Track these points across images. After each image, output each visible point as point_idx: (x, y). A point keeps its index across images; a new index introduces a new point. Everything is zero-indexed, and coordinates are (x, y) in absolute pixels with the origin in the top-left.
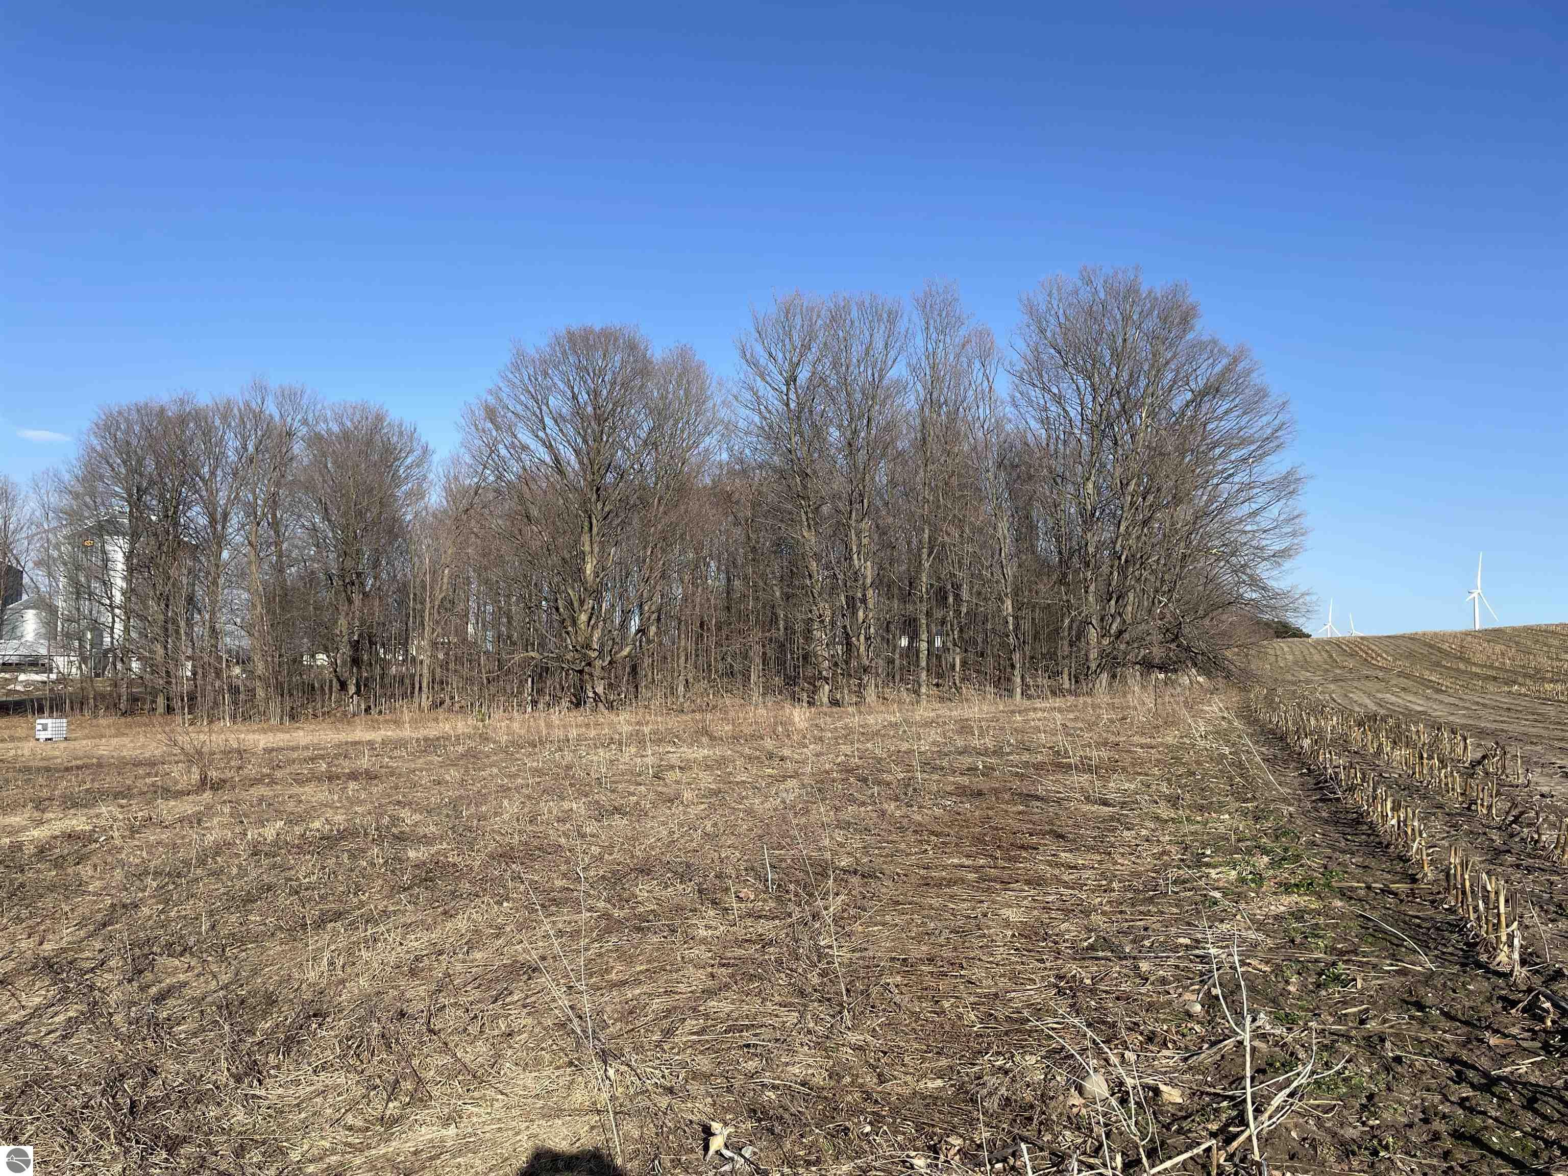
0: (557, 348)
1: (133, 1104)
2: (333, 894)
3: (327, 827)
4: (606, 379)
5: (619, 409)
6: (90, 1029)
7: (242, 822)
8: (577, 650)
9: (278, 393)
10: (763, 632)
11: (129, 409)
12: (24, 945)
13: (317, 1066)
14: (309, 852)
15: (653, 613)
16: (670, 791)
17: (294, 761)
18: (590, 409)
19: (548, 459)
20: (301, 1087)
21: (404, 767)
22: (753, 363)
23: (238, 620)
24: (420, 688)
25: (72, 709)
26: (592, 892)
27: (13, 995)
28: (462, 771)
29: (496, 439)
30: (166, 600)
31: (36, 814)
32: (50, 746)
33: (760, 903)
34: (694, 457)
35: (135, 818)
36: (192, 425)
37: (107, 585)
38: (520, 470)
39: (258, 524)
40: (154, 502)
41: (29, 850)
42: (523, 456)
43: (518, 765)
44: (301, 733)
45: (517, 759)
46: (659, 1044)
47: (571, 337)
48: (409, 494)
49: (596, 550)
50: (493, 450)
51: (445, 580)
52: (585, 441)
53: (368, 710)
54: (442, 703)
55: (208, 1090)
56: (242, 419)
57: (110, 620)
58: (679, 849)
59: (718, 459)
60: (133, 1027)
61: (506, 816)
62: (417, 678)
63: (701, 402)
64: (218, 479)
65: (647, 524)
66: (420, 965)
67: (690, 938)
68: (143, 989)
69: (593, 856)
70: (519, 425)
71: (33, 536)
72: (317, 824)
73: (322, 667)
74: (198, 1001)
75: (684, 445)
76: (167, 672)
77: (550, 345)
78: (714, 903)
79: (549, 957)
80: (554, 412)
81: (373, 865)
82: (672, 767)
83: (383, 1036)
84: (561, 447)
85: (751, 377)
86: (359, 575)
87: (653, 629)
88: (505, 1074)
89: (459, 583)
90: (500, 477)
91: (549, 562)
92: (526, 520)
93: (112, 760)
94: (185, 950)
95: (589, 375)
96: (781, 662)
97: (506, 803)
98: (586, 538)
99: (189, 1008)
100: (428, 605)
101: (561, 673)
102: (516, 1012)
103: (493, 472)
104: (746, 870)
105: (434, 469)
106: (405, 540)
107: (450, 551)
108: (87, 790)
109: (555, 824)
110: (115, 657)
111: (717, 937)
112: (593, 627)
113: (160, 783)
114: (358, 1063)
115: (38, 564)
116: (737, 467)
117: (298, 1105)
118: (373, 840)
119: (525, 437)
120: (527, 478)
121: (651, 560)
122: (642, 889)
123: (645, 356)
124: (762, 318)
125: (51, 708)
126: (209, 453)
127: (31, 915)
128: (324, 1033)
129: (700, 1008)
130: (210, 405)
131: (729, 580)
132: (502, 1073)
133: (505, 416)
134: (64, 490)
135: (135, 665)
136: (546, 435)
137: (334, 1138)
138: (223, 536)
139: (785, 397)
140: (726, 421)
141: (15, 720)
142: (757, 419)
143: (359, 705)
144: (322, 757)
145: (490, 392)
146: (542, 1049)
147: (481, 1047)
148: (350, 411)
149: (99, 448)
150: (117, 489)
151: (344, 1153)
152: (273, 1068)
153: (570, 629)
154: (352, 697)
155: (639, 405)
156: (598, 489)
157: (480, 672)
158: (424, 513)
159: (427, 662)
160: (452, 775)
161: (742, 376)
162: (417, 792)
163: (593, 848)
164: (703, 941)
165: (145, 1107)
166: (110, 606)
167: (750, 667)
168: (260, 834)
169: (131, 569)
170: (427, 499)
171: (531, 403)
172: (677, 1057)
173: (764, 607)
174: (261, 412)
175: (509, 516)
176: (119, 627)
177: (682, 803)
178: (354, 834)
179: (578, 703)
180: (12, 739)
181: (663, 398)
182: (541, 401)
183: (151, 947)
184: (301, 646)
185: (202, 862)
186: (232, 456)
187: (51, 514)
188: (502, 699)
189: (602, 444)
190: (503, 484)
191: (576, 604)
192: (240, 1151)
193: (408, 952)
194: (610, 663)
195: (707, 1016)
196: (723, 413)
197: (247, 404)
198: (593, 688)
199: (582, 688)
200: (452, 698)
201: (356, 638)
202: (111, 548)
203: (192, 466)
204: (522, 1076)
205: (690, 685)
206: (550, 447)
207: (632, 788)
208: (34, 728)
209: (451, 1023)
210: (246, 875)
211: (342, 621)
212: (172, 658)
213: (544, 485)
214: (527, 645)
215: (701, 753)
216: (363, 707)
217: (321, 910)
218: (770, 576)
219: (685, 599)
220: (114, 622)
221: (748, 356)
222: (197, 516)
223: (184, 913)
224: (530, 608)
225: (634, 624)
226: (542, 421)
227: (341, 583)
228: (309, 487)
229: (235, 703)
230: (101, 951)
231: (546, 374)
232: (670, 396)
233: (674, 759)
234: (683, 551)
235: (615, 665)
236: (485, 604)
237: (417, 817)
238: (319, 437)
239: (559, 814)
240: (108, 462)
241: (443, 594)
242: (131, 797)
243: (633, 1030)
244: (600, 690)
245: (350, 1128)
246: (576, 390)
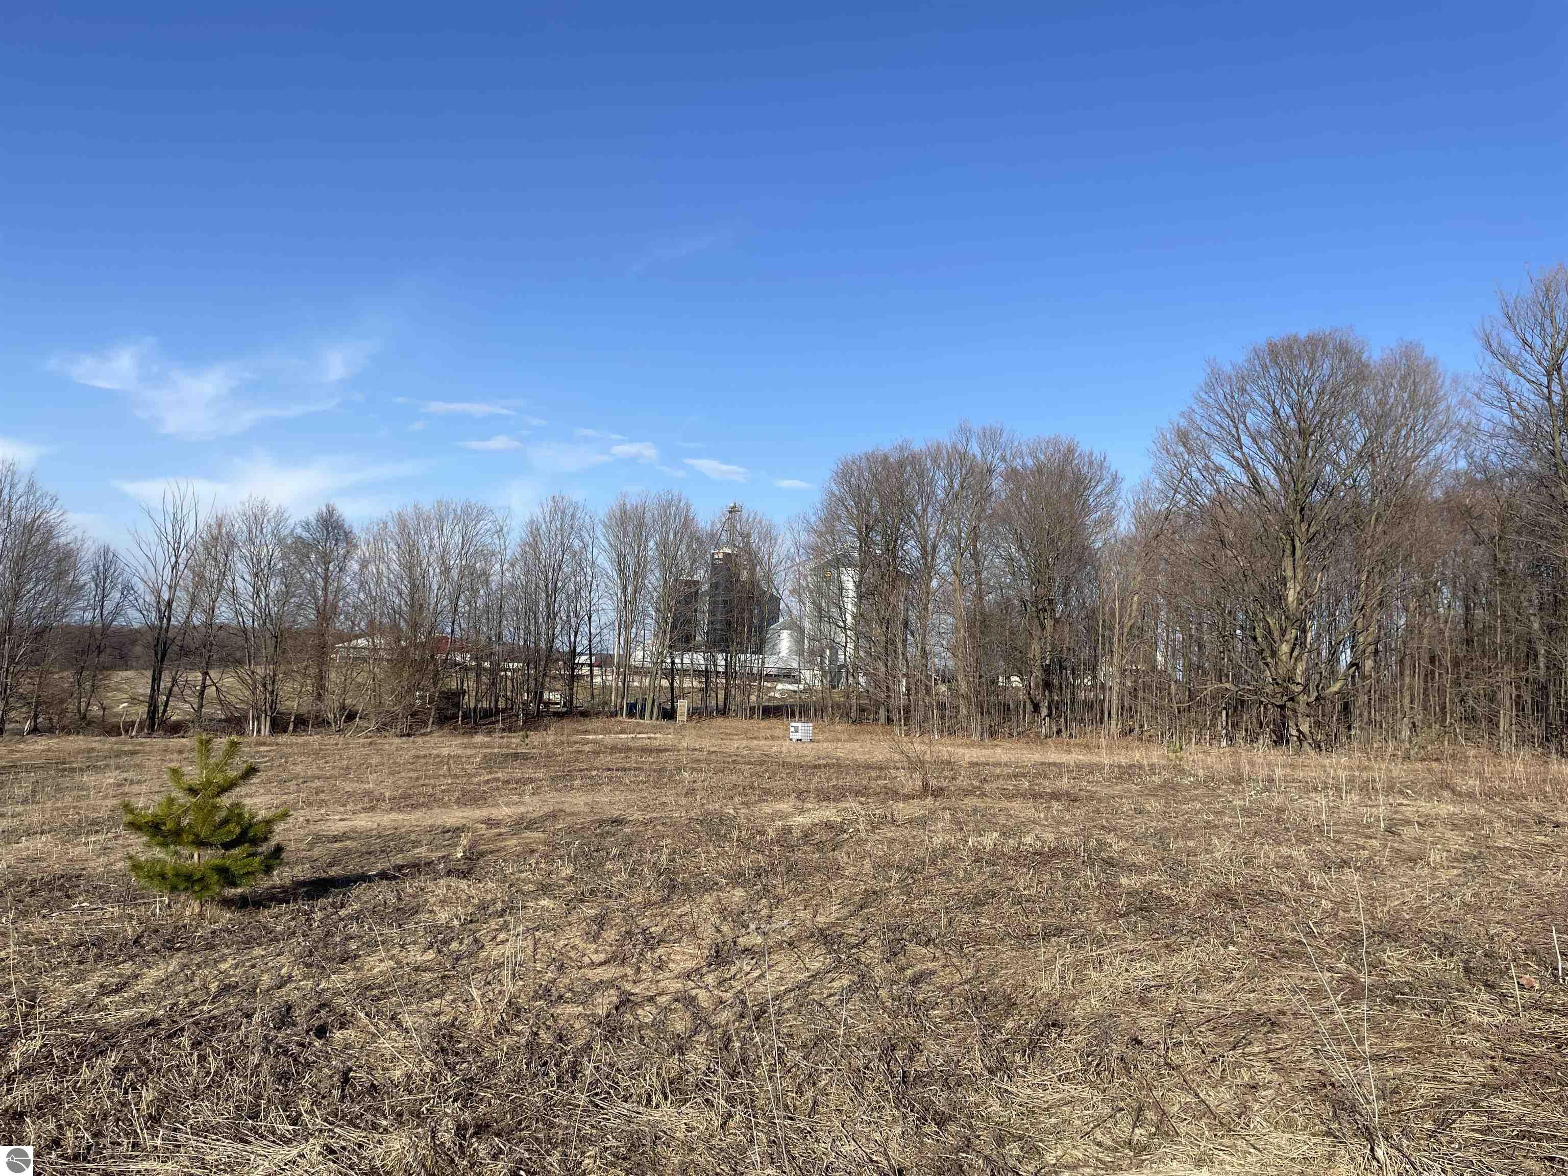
0: (1256, 362)
1: (905, 1075)
2: (1053, 910)
3: (1039, 843)
4: (1313, 389)
5: (1328, 421)
6: (861, 998)
7: (962, 829)
8: (1277, 684)
9: (981, 433)
10: (1517, 670)
11: (861, 458)
12: (801, 914)
13: (1061, 1076)
14: (1025, 865)
15: (1370, 644)
16: (1411, 849)
17: (999, 777)
18: (1293, 424)
19: (1245, 480)
20: (1047, 1092)
21: (1102, 792)
22: (1502, 355)
23: (944, 642)
24: (1110, 714)
25: (816, 716)
26: (1329, 950)
27: (799, 957)
28: (1162, 802)
29: (1188, 462)
30: (886, 622)
31: (799, 803)
32: (800, 746)
33: (1549, 995)
34: (1421, 468)
35: (874, 815)
36: (908, 468)
37: (842, 611)
38: (1214, 494)
39: (962, 555)
40: (879, 538)
41: (797, 833)
42: (1218, 478)
43: (1222, 802)
44: (999, 750)
45: (1220, 796)
46: (1431, 1135)
47: (1273, 351)
48: (1099, 522)
49: (1300, 575)
50: (1184, 472)
51: (1135, 607)
52: (1287, 458)
53: (1059, 732)
54: (1131, 731)
55: (966, 1075)
56: (949, 459)
57: (844, 640)
58: (1433, 918)
59: (1453, 468)
60: (896, 1003)
61: (1218, 855)
62: (1106, 705)
63: (1430, 405)
64: (929, 515)
65: (1359, 546)
66: (1150, 995)
67: (1459, 1022)
68: (902, 969)
69: (1325, 911)
70: (1213, 446)
71: (789, 568)
72: (1028, 839)
73: (1017, 688)
74: (948, 990)
75: (1409, 454)
76: (888, 687)
77: (1249, 361)
78: (1486, 984)
79: (1289, 1013)
80: (1252, 429)
81: (1087, 886)
82: (1408, 822)
83: (1122, 1060)
84: (1259, 466)
85: (1498, 370)
86: (1051, 602)
87: (1369, 664)
88: (1255, 1127)
89: (1148, 610)
90: (1192, 501)
91: (1246, 588)
92: (1219, 544)
93: (848, 762)
94: (929, 940)
95: (1292, 387)
96: (1540, 708)
97: (1215, 840)
98: (1288, 563)
99: (941, 995)
100: (1116, 632)
101: (1260, 707)
102: (1259, 1064)
103: (1184, 496)
104: (1525, 952)
105: (1124, 497)
106: (1094, 567)
107: (1139, 578)
108: (833, 786)
109: (1274, 870)
110: (848, 672)
111: (1496, 1026)
112: (1296, 659)
113: (889, 786)
114: (1099, 1081)
115: (793, 592)
116: (1478, 476)
117: (1047, 1109)
118: (1084, 862)
119: (1220, 458)
120: (1221, 501)
121: (1367, 586)
122: (1392, 956)
123: (1359, 359)
124: (1512, 301)
125: (800, 713)
126: (921, 492)
127: (805, 891)
128: (1063, 1045)
129: (1482, 1104)
130: (923, 450)
131: (1467, 608)
132: (1252, 1126)
133: (1197, 438)
134: (812, 530)
135: (862, 680)
136: (1243, 454)
137: (1086, 1150)
138: (932, 567)
139: (1545, 390)
140: (1464, 424)
141: (774, 722)
142: (1506, 419)
143: (1050, 728)
144: (1024, 775)
145: (1182, 414)
146: (1294, 1111)
147: (1225, 1094)
148: (1043, 445)
149: (837, 493)
150: (850, 527)
151: (1096, 1168)
152: (1021, 1067)
153: (1269, 660)
154: (1044, 719)
155: (1352, 415)
156: (1302, 509)
157: (1170, 701)
158: (1113, 541)
159: (1116, 688)
160: (1153, 805)
161: (1486, 370)
162: (1120, 819)
163: (1323, 902)
164: (1478, 1027)
165: (914, 1080)
166: (844, 628)
167: (1498, 712)
168: (979, 843)
169: (860, 596)
170: (1116, 526)
171: (1226, 422)
172: (1459, 1154)
173: (1517, 641)
174: (966, 452)
175: (1200, 541)
176: (850, 646)
177: (1428, 864)
178: (1065, 853)
179: (1280, 739)
180: (773, 738)
181: (1381, 403)
182: (1237, 419)
183: (901, 933)
184: (996, 668)
185: (933, 863)
186: (940, 494)
187: (801, 551)
188: (1194, 731)
189: (1308, 460)
190: (1195, 508)
191: (1276, 634)
192: (1000, 1141)
193: (1134, 980)
194: (1317, 699)
195: (1491, 1115)
196: (1463, 415)
197: (954, 447)
198: (1297, 725)
199: (1284, 725)
200: (1141, 726)
201: (1047, 662)
202: (846, 578)
203: (910, 506)
204: (1275, 1135)
205: (1418, 730)
206: (1246, 466)
207: (1361, 841)
208: (788, 730)
209: (1189, 1062)
210: (972, 879)
211: (1035, 647)
212: (891, 673)
213: (1240, 507)
214: (1221, 677)
215: (1446, 809)
216: (1055, 729)
217: (1043, 923)
218: (1526, 604)
219: (1409, 628)
220: (846, 642)
221: (1495, 346)
222: (912, 549)
223: (924, 906)
224: (1224, 637)
225: (1346, 657)
226: (1239, 439)
227: (1033, 609)
228: (1006, 519)
229: (942, 718)
230: (862, 930)
231: (1243, 391)
232: (1392, 400)
233: (1409, 812)
234: (1408, 575)
235: (1322, 702)
236: (1174, 632)
237: (1123, 844)
238: (1014, 471)
239: (1278, 860)
240: (844, 504)
241: (1132, 621)
242: (868, 796)
243: (1399, 1112)
244: (1305, 728)
245: (1100, 1144)
246: (1277, 404)
